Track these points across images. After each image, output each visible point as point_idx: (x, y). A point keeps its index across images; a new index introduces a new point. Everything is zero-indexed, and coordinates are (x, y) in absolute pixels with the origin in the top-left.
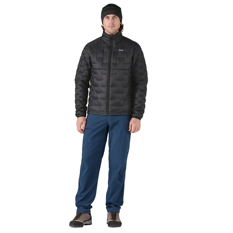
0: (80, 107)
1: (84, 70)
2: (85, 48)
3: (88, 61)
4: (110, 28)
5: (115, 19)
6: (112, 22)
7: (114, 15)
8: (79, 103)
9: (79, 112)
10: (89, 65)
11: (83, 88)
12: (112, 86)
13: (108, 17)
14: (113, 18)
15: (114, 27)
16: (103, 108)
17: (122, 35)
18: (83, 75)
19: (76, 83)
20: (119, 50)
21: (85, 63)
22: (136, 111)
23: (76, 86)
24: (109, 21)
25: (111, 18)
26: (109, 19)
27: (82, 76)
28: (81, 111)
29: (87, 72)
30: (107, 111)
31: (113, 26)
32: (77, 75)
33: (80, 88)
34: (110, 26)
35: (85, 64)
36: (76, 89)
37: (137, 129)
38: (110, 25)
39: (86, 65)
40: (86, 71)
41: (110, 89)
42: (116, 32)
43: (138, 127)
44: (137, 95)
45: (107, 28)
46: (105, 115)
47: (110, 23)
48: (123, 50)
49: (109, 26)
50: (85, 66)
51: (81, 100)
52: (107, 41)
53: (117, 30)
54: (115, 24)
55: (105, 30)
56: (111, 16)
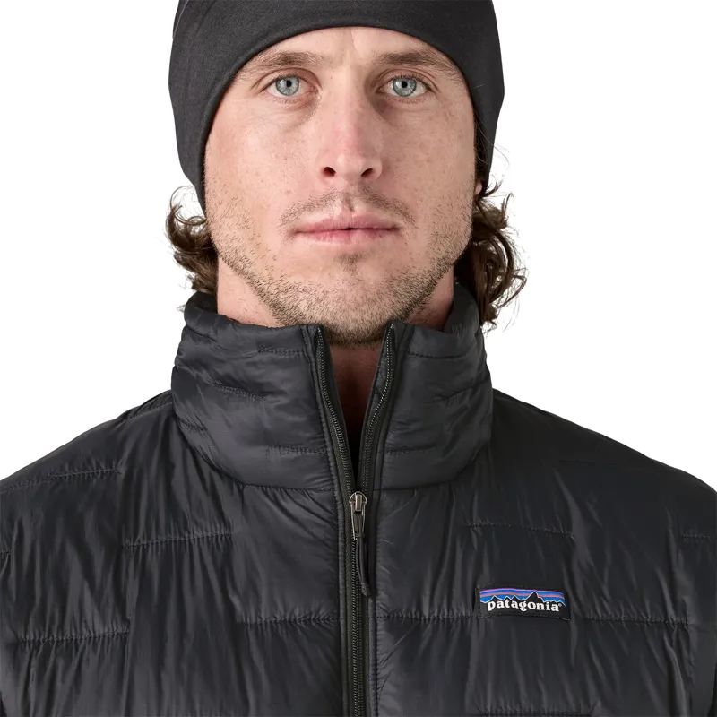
4: (334, 244)
6: (364, 148)
7: (397, 43)
15: (389, 239)
17: (486, 375)
20: (495, 601)
24: (313, 129)
25: (340, 84)
26: (308, 105)
34: (335, 212)
38: (326, 200)
45: (274, 239)
47: (340, 163)
48: (551, 603)
49: (315, 218)
52: (266, 438)
53: (432, 285)
54: (400, 190)
55: (225, 273)
56: (348, 59)
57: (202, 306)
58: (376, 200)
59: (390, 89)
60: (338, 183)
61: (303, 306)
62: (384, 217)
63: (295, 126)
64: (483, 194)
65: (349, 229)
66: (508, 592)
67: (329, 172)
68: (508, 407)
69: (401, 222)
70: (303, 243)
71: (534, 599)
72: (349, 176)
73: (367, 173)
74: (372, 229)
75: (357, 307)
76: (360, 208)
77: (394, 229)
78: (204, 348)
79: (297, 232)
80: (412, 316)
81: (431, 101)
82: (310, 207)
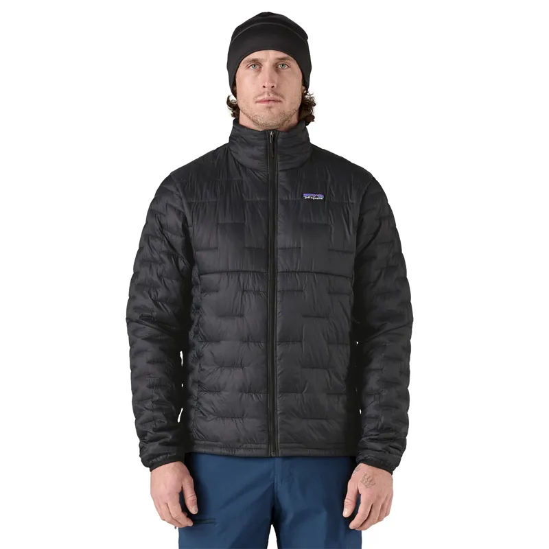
0: (159, 425)
1: (160, 277)
2: (162, 191)
3: (178, 241)
4: (265, 105)
5: (286, 72)
6: (271, 80)
7: (281, 55)
8: (153, 410)
9: (153, 447)
10: (181, 254)
11: (162, 349)
12: (284, 340)
13: (256, 64)
14: (276, 67)
15: (279, 103)
16: (252, 425)
18: (159, 296)
19: (131, 332)
20: (307, 196)
21: (164, 248)
22: (372, 440)
23: (132, 344)
24: (260, 77)
25: (267, 66)
26: (259, 71)
27: (155, 302)
28: (162, 441)
29: (173, 284)
30: (271, 440)
31: (275, 96)
32: (132, 298)
33: (152, 351)
34: (266, 96)
35: (163, 252)
36: (134, 354)
37: (380, 510)
38: (263, 94)
39: (169, 255)
40: (168, 282)
41: (279, 350)
42: (286, 125)
43: (383, 500)
44: (373, 382)
45: (252, 104)
46: (262, 453)
47: (266, 85)
48: (321, 197)
49: (260, 98)
50: (165, 258)
51: (157, 398)
52: (255, 158)
53: (291, 116)
54: (280, 91)
55: (241, 114)
56: (268, 60)
57: (236, 122)
58: (276, 94)
59: (279, 66)
60: (266, 89)
61: (259, 120)
62: (278, 98)
63: (256, 76)
64: (306, 94)
65: (269, 101)
66: (310, 195)
67: (264, 87)
68: (315, 149)
69: (282, 99)
70: (258, 104)
71: (317, 197)
72: (268, 87)
73: (273, 87)
74: (275, 101)
75: (271, 119)
76: (271, 95)
77: (280, 101)
78: (237, 132)
79: (257, 102)
80: (285, 125)
81: (290, 69)
82: (260, 95)
